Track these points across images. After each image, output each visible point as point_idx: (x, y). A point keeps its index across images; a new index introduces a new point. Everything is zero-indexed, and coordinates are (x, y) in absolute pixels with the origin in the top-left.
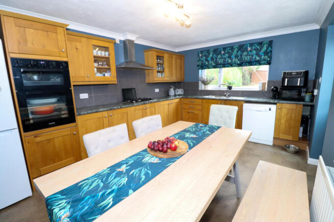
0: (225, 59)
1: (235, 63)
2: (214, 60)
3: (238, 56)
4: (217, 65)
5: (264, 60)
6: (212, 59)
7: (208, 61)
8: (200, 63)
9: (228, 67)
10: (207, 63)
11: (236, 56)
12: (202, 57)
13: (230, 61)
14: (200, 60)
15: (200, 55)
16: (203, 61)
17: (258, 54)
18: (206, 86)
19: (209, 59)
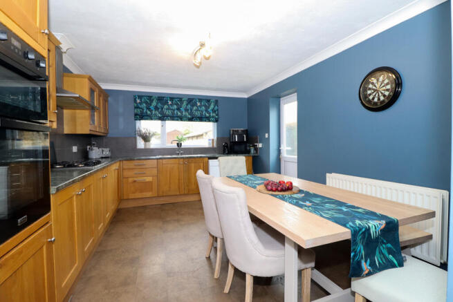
0: (174, 110)
1: (185, 116)
2: (160, 110)
3: (188, 110)
4: (164, 117)
5: (213, 117)
6: (156, 108)
7: (151, 111)
8: (139, 111)
9: (177, 120)
10: (149, 112)
11: (186, 110)
12: (141, 103)
13: (179, 114)
14: (137, 107)
15: (138, 101)
16: (143, 110)
17: (206, 111)
18: (147, 143)
19: (152, 107)
